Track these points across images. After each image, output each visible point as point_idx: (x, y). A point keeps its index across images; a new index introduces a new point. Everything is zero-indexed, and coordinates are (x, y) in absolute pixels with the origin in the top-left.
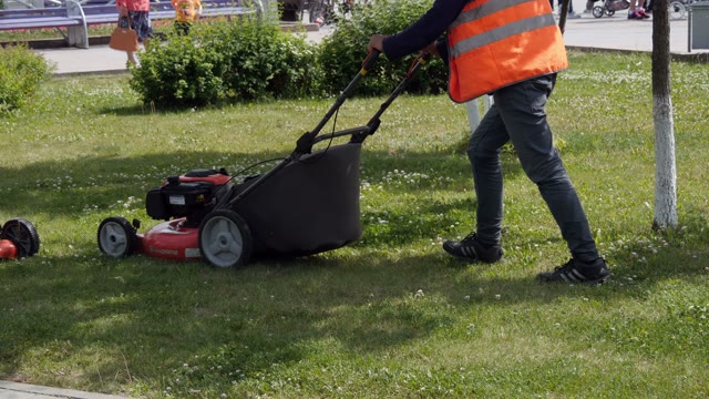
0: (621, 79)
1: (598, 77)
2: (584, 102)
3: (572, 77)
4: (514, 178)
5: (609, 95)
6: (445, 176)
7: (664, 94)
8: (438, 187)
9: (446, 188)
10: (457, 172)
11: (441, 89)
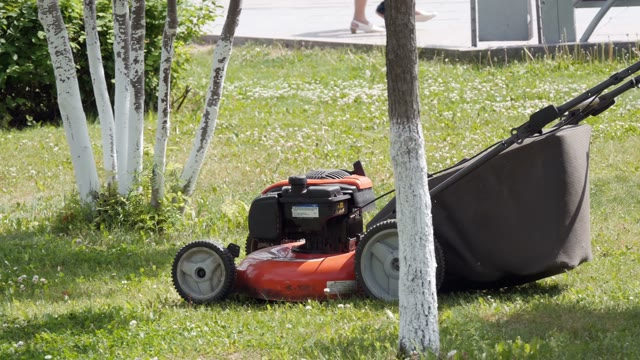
0: (353, 95)
1: (313, 92)
2: (288, 138)
3: (267, 94)
4: (156, 276)
5: (331, 125)
6: (30, 274)
7: (408, 119)
8: (19, 295)
9: (32, 296)
10: (54, 267)
11: (29, 118)
